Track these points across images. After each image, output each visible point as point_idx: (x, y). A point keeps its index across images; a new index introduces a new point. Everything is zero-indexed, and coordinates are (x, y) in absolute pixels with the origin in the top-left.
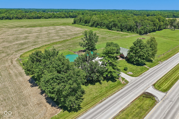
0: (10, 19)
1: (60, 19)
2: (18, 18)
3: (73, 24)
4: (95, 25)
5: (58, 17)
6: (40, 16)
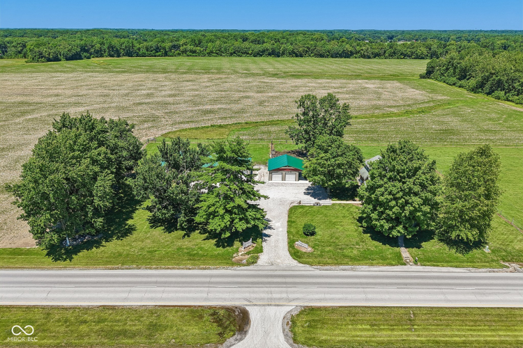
0: (278, 55)
1: (408, 61)
2: (295, 53)
3: (422, 77)
4: (487, 86)
5: (405, 56)
6: (351, 52)
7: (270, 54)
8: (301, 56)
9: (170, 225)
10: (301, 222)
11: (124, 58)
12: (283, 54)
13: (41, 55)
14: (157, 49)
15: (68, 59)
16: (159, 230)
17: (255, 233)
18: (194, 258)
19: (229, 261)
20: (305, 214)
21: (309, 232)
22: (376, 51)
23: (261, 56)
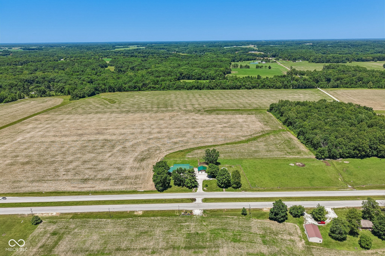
0: (200, 89)
2: (209, 87)
3: (268, 111)
7: (196, 88)
8: (213, 89)
9: (179, 185)
10: (205, 184)
11: (117, 92)
12: (203, 88)
13: (77, 96)
14: (135, 87)
15: (89, 96)
16: (177, 186)
17: (196, 186)
18: (185, 191)
19: (191, 191)
20: (206, 182)
21: (207, 186)
22: (254, 85)
23: (191, 89)
